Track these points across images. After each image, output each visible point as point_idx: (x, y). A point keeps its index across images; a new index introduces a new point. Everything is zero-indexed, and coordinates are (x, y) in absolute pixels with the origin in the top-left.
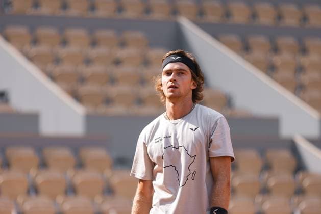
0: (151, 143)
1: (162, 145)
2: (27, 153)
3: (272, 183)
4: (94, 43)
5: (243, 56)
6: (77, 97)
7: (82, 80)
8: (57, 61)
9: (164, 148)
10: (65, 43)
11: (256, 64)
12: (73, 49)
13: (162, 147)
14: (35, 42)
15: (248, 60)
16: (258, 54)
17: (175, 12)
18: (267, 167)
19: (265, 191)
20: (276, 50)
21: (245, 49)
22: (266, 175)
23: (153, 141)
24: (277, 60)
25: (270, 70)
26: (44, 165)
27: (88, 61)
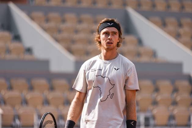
0: (89, 71)
1: (95, 74)
2: (43, 82)
3: (178, 99)
4: (80, 21)
5: (162, 29)
6: (70, 51)
7: (73, 42)
8: (60, 31)
9: (96, 76)
10: (64, 21)
11: (170, 33)
12: (68, 24)
13: (95, 75)
14: (47, 20)
15: (165, 31)
16: (171, 28)
17: (125, 4)
18: (176, 90)
19: (175, 103)
20: (180, 25)
21: (163, 25)
22: (175, 95)
23: (90, 70)
24: (181, 31)
25: (178, 36)
26: (52, 89)
27: (77, 31)
